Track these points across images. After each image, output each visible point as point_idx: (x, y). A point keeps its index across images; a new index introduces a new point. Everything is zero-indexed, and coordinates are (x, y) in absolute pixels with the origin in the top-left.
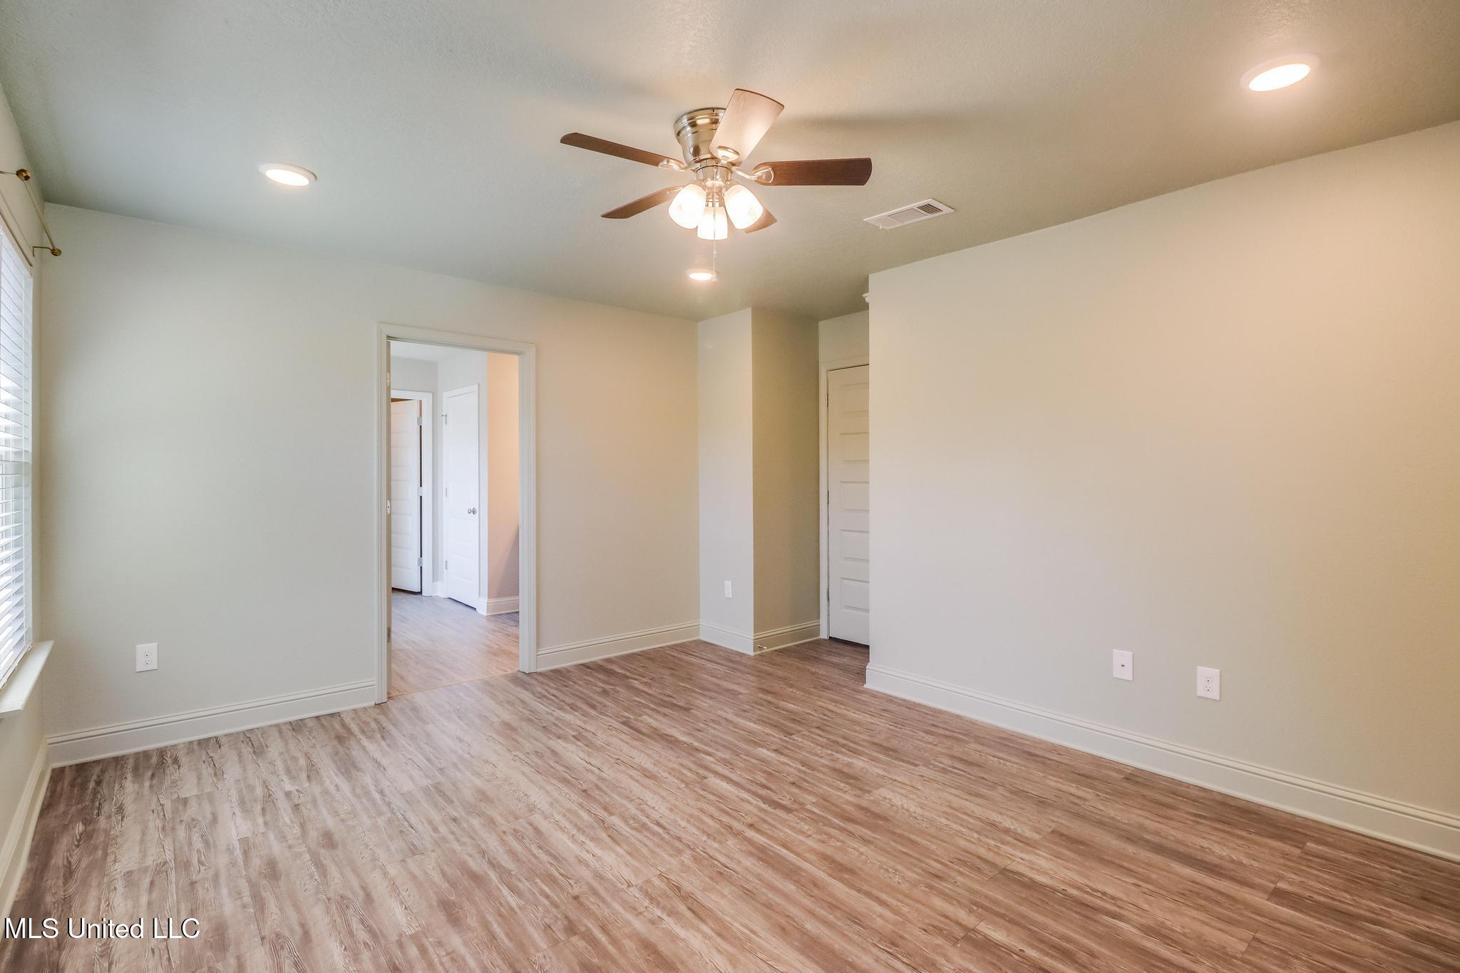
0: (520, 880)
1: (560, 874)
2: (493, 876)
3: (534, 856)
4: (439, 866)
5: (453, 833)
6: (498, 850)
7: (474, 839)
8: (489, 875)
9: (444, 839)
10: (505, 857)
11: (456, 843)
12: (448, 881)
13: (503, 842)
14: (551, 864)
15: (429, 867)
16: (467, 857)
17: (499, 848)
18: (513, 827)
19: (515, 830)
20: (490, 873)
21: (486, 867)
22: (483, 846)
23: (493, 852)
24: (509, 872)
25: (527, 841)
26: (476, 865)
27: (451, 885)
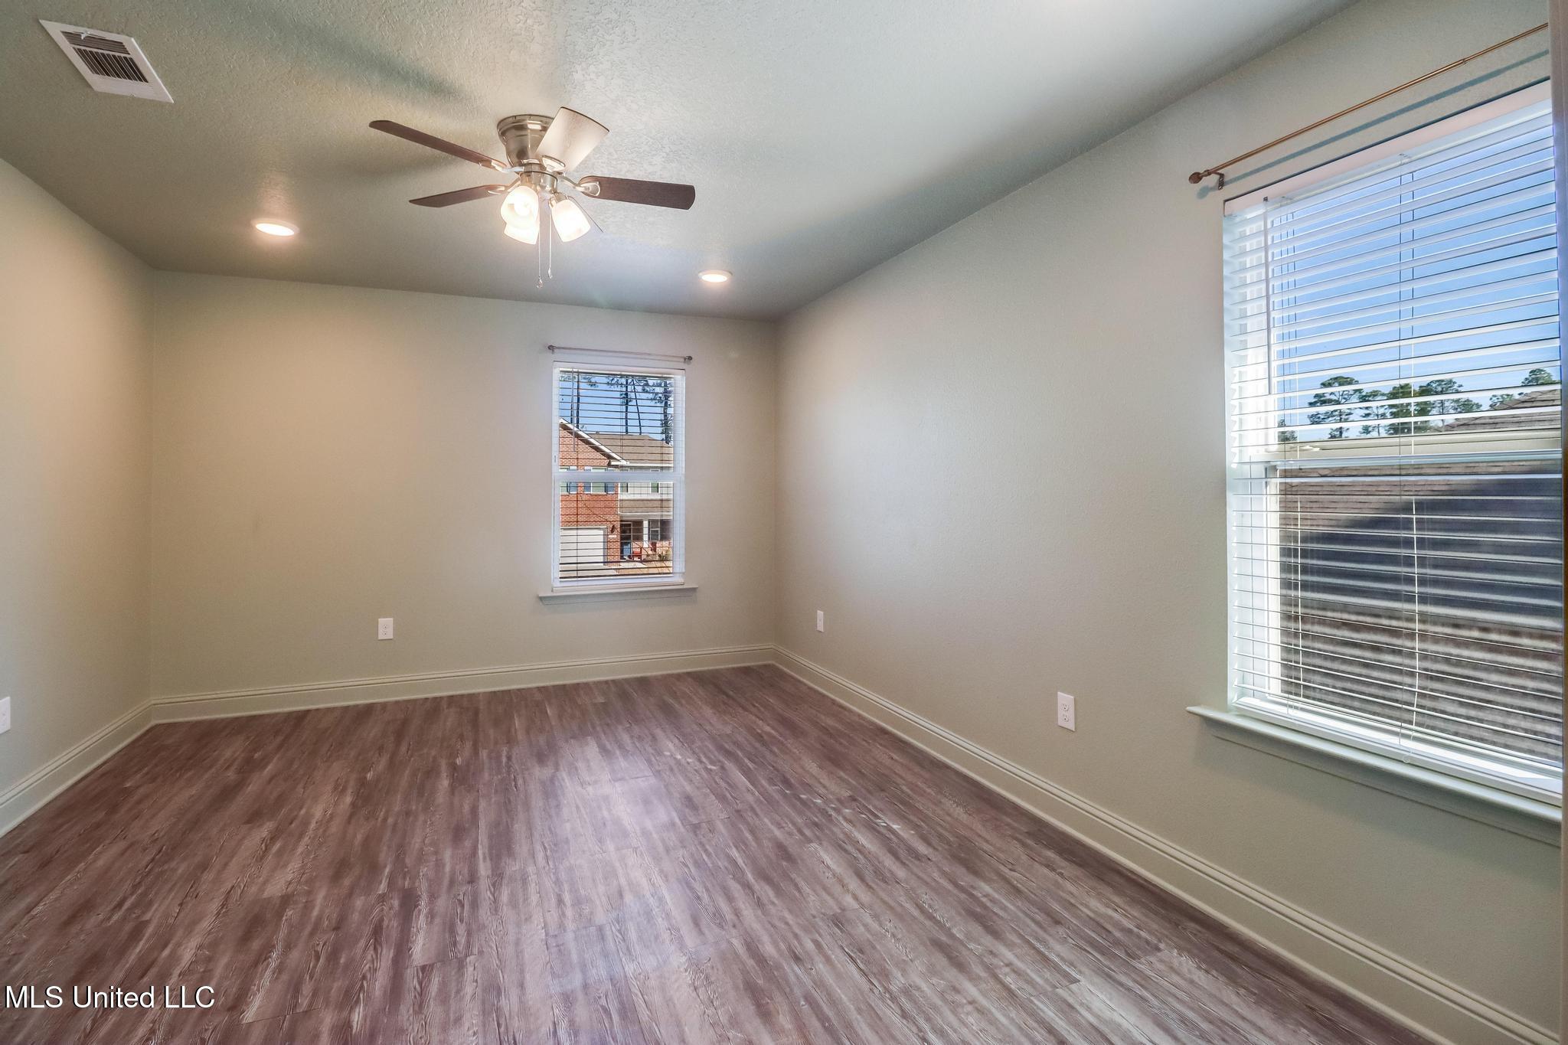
0: (726, 868)
1: (689, 868)
2: (750, 876)
3: (707, 890)
4: (804, 898)
5: (796, 936)
6: (743, 903)
7: (770, 923)
8: (754, 879)
9: (806, 930)
10: (736, 895)
11: (791, 922)
12: (791, 879)
13: (737, 913)
14: (694, 879)
15: (813, 898)
16: (776, 902)
17: (743, 907)
18: (724, 933)
19: (722, 927)
20: (753, 881)
21: (757, 887)
22: (759, 912)
23: (749, 903)
24: (734, 878)
25: (711, 909)
26: (766, 892)
27: (789, 876)
